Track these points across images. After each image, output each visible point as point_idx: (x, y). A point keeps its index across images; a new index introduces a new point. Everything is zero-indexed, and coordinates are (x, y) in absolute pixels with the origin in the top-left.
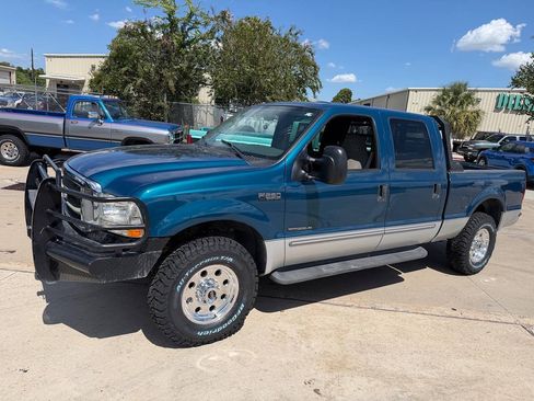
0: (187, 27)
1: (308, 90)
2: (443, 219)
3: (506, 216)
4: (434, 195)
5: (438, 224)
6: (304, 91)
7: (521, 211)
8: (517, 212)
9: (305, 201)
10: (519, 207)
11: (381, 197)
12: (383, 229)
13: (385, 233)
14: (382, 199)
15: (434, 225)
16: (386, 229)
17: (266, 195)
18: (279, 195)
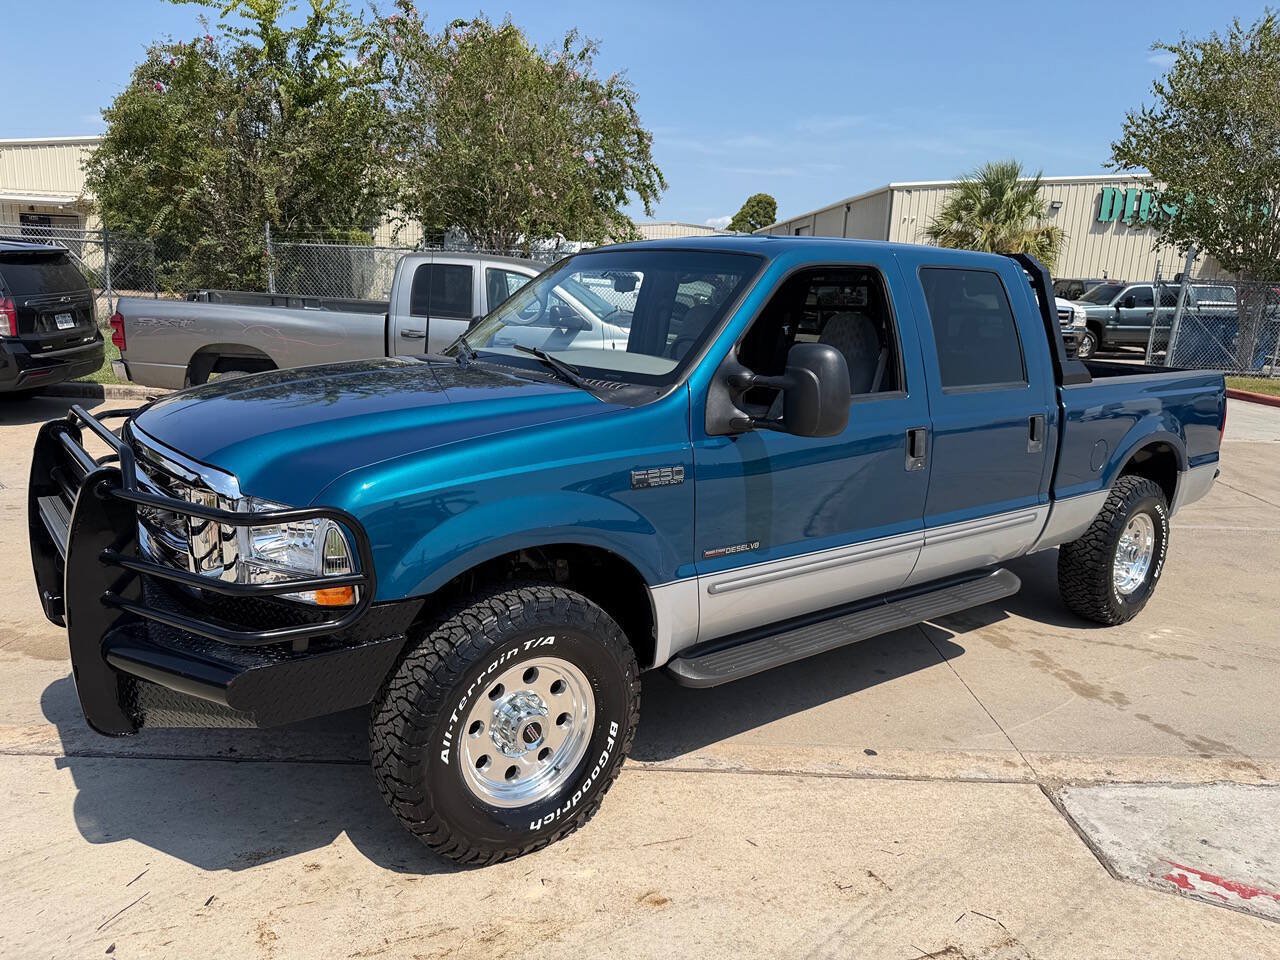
0: (312, 54)
1: (632, 194)
2: (1052, 497)
3: (1188, 479)
4: (1032, 443)
5: (1042, 511)
6: (621, 197)
7: (1219, 465)
8: (1210, 469)
9: (741, 480)
10: (1214, 457)
11: (913, 459)
12: (921, 535)
13: (925, 544)
14: (915, 463)
15: (1033, 516)
16: (927, 534)
17: (647, 474)
18: (679, 473)
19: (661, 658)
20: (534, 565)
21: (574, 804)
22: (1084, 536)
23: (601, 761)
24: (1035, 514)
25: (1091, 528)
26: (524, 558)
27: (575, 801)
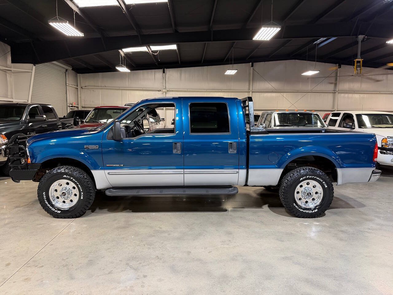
2: (248, 167)
4: (231, 150)
5: (241, 171)
12: (183, 171)
13: (185, 173)
14: (177, 151)
15: (236, 172)
16: (185, 171)
17: (88, 146)
18: (97, 147)
23: (53, 209)
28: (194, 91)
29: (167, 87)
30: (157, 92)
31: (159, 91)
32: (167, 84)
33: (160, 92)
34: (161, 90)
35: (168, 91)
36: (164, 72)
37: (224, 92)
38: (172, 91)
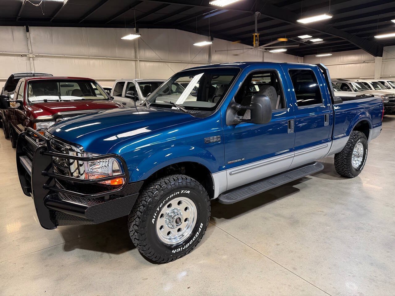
2: (332, 139)
3: (372, 132)
4: (325, 123)
8: (379, 128)
10: (380, 124)
11: (290, 130)
12: (293, 153)
13: (295, 156)
14: (291, 131)
15: (327, 145)
16: (295, 153)
17: (209, 138)
18: (219, 138)
19: (216, 195)
20: (174, 169)
21: (187, 247)
22: (343, 150)
23: (196, 235)
24: (328, 145)
25: (344, 148)
26: (171, 167)
27: (187, 246)
28: (72, 58)
29: (34, 50)
30: (20, 58)
31: (23, 56)
32: (33, 46)
33: (24, 58)
34: (26, 55)
35: (36, 56)
36: (28, 30)
37: (109, 59)
38: (42, 56)
